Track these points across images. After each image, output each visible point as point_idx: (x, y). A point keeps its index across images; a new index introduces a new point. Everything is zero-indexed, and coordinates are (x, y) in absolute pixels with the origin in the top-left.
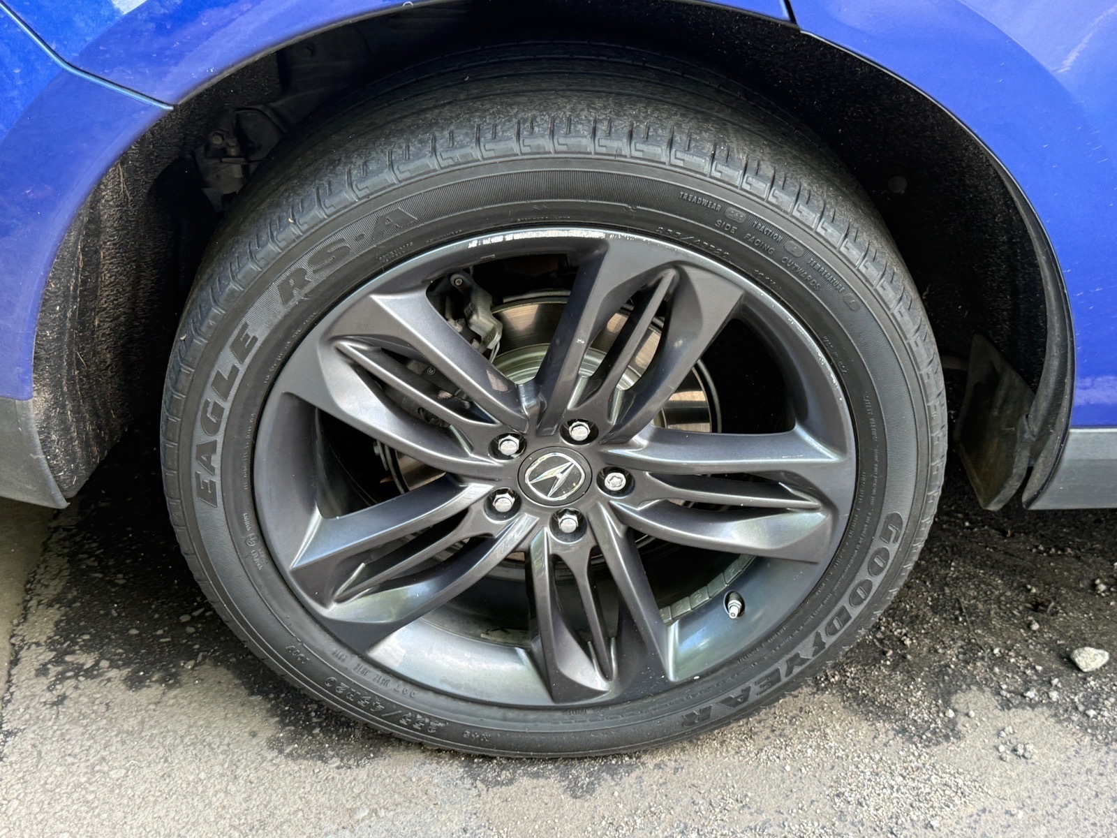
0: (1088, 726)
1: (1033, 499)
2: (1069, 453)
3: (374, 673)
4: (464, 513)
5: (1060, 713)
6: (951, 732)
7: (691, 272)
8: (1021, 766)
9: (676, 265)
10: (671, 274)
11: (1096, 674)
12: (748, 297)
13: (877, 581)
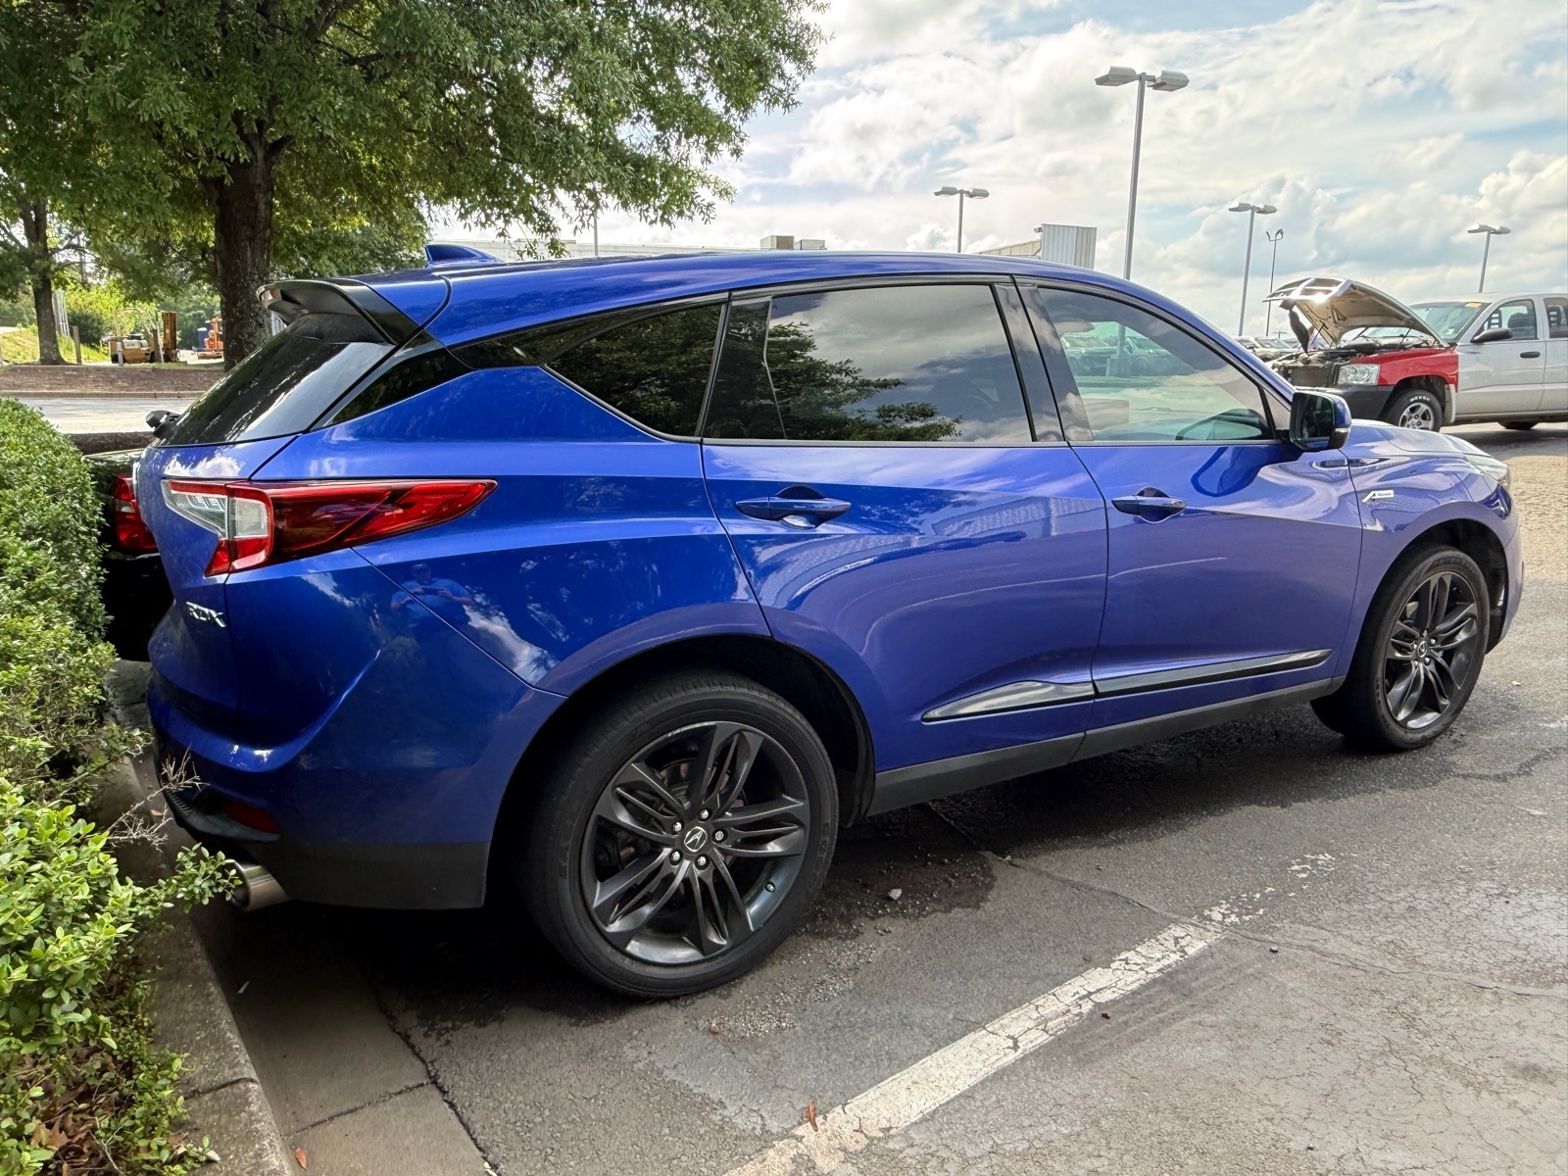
0: (905, 916)
1: (866, 811)
2: (878, 784)
3: (627, 961)
4: (662, 865)
5: (894, 915)
6: (857, 933)
7: (745, 733)
8: (890, 935)
9: (740, 732)
10: (736, 737)
11: (899, 899)
12: (765, 740)
13: (824, 856)
